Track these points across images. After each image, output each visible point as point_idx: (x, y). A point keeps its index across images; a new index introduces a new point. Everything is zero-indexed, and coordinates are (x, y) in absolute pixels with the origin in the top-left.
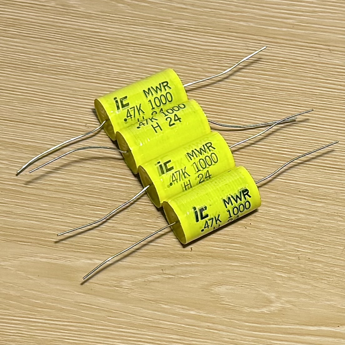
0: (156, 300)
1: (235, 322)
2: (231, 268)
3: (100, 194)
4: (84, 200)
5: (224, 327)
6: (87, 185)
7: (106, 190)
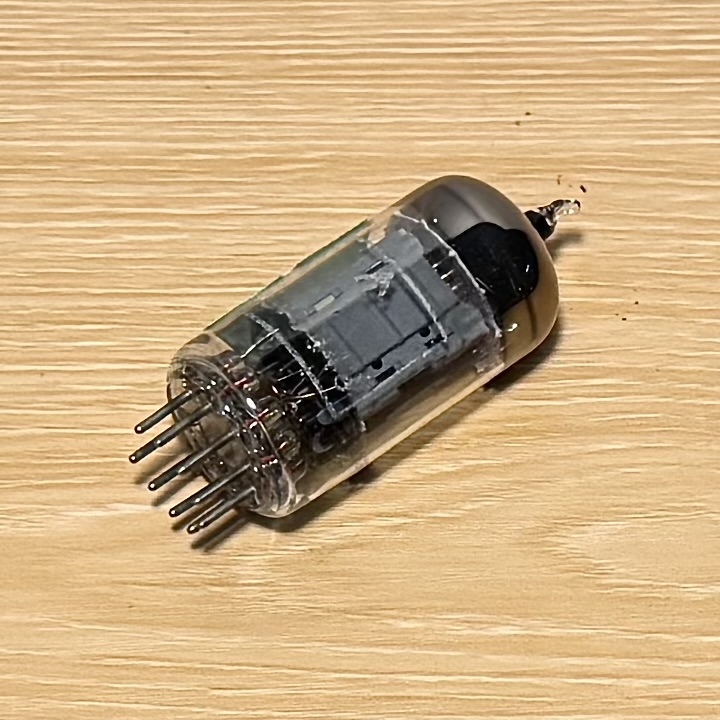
0: (371, 608)
1: (667, 640)
2: (606, 460)
3: (80, 281)
4: (28, 309)
5: (630, 664)
6: (26, 255)
7: (99, 266)
